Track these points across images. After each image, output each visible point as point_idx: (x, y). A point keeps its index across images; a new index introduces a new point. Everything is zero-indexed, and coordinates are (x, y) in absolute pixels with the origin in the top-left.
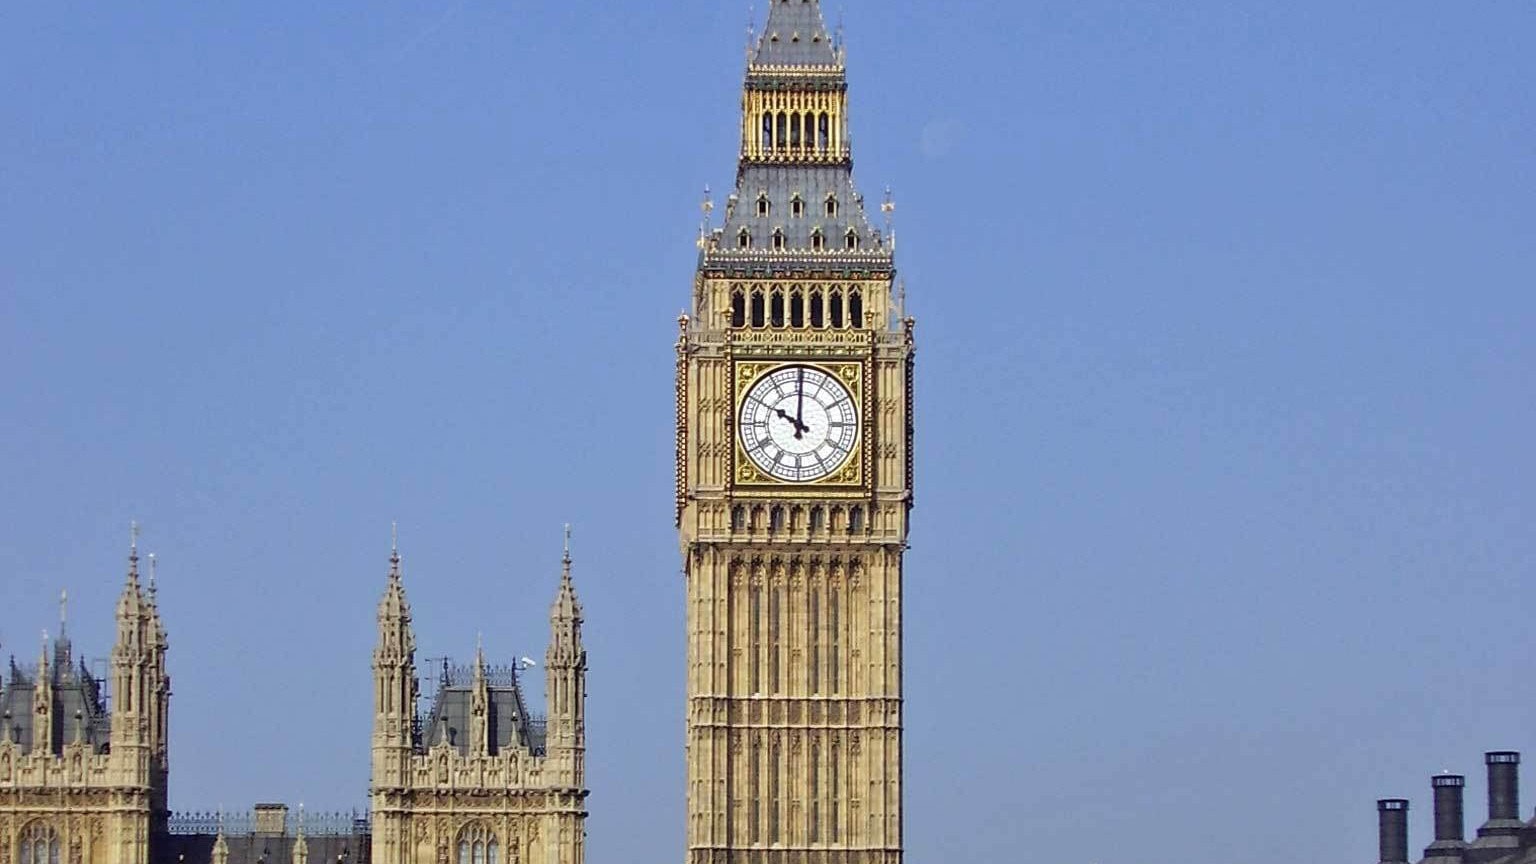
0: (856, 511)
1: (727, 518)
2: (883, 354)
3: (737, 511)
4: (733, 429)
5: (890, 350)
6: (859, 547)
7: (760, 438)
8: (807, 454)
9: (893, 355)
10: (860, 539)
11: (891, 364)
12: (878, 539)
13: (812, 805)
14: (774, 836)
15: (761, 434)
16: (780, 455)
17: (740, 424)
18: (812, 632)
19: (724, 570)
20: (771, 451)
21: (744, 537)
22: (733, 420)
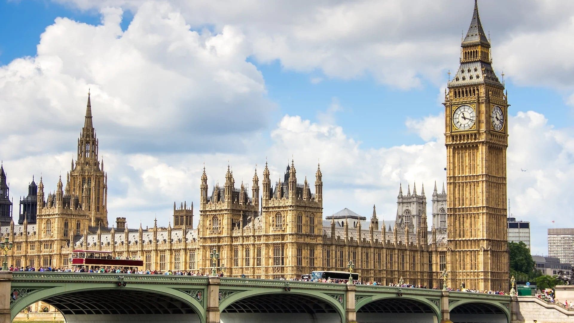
0: (475, 135)
1: (451, 139)
2: (481, 101)
3: (453, 137)
4: (451, 120)
5: (482, 100)
6: (476, 143)
7: (457, 121)
8: (466, 124)
9: (483, 101)
10: (477, 141)
11: (483, 103)
12: (480, 140)
13: (470, 198)
14: (463, 205)
15: (457, 120)
16: (461, 125)
17: (453, 119)
18: (470, 161)
19: (452, 150)
20: (459, 124)
21: (455, 143)
22: (451, 119)
